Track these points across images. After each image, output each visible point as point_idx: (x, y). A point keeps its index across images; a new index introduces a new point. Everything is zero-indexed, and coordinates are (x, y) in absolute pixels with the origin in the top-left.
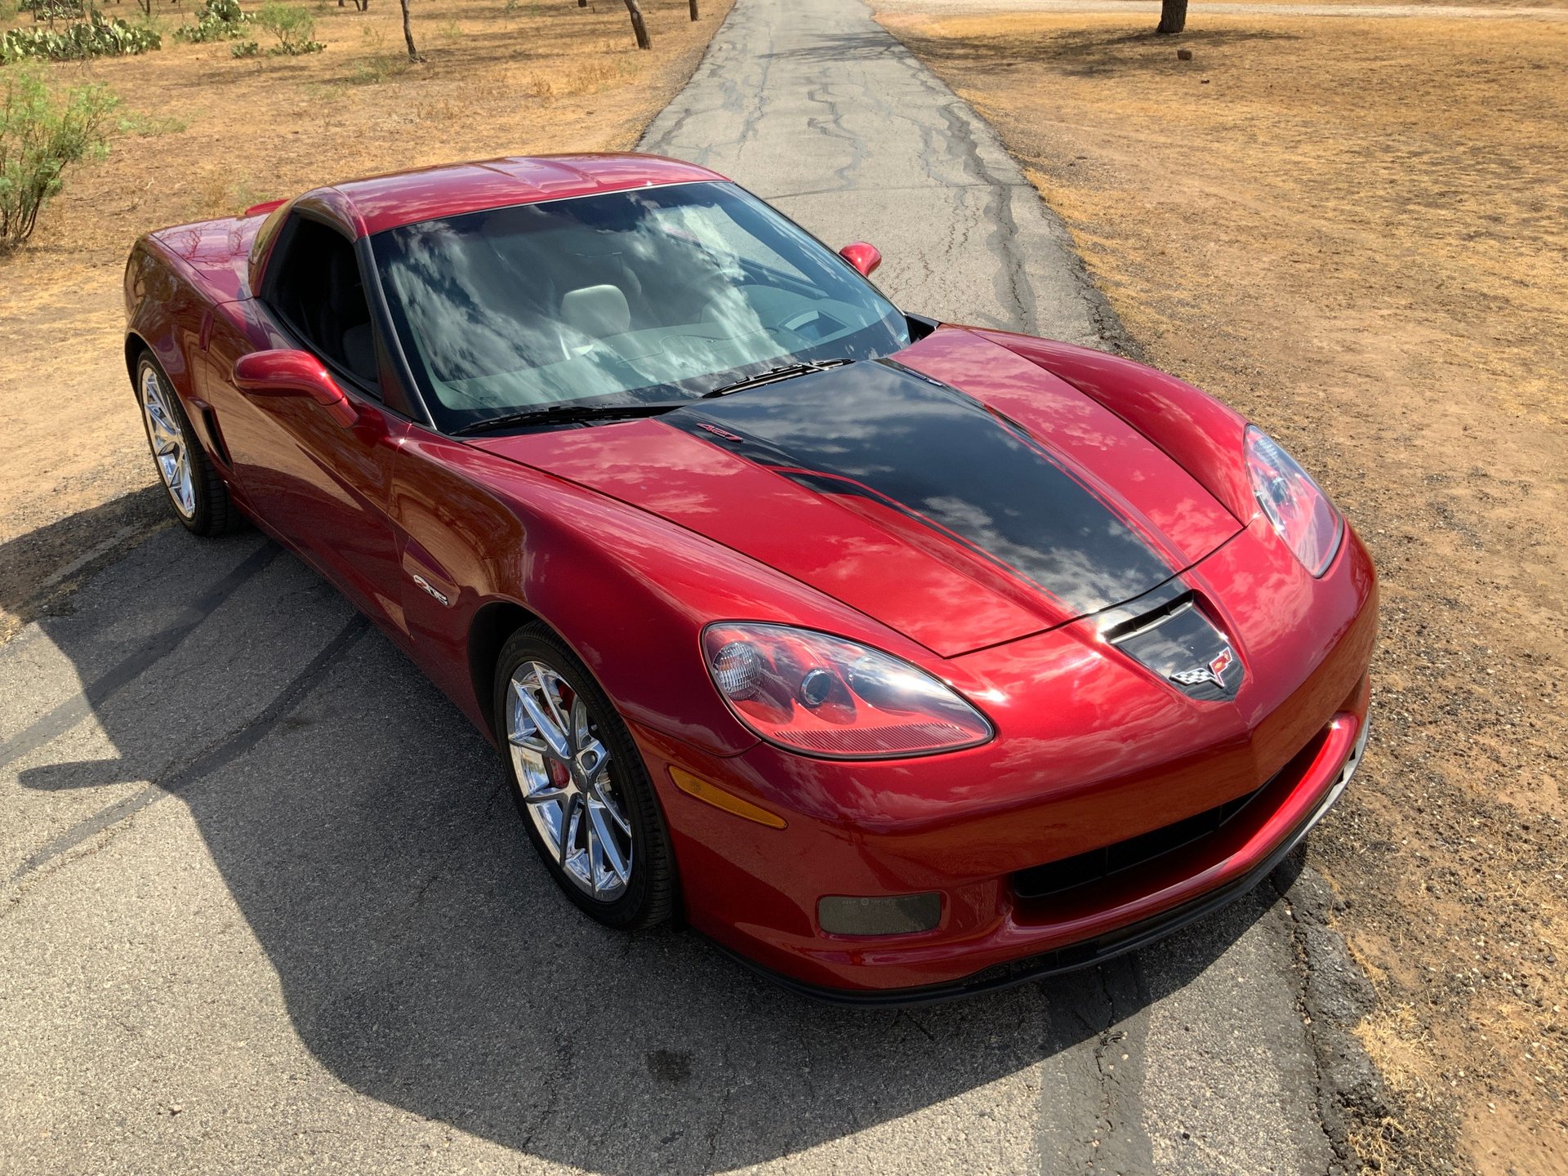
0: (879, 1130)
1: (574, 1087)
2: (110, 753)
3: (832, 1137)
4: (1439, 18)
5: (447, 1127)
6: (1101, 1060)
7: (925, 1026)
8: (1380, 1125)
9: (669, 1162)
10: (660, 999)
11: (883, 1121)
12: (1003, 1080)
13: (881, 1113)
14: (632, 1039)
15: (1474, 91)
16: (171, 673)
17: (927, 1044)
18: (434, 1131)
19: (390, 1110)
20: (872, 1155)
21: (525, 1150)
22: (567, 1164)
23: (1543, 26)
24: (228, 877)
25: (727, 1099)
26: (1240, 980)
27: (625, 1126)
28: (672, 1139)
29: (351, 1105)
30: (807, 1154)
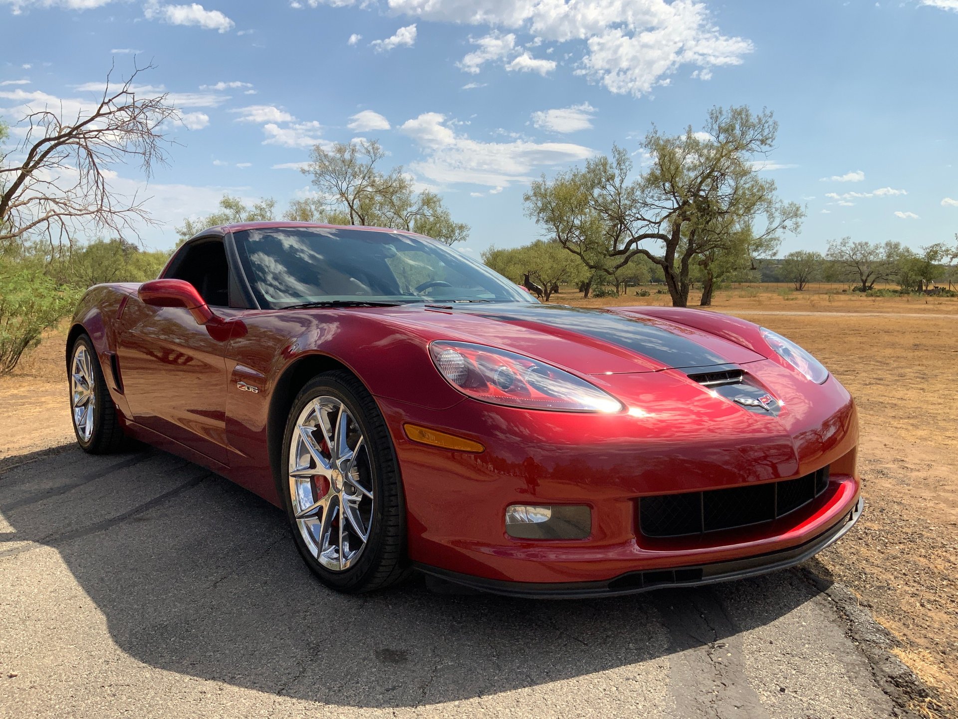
0: (551, 685)
1: (320, 665)
2: (10, 530)
3: (515, 688)
4: (827, 317)
5: (220, 683)
6: (712, 656)
7: (581, 639)
8: (923, 701)
9: (390, 699)
10: (385, 626)
11: (552, 680)
12: (641, 663)
13: (550, 677)
14: (364, 644)
15: (855, 340)
16: (60, 501)
17: (583, 647)
18: (210, 685)
19: (178, 676)
20: (546, 697)
21: (279, 693)
22: (311, 700)
23: (886, 320)
24: (78, 577)
25: (435, 671)
26: (804, 623)
27: (358, 683)
28: (394, 688)
29: (148, 673)
30: (496, 696)
